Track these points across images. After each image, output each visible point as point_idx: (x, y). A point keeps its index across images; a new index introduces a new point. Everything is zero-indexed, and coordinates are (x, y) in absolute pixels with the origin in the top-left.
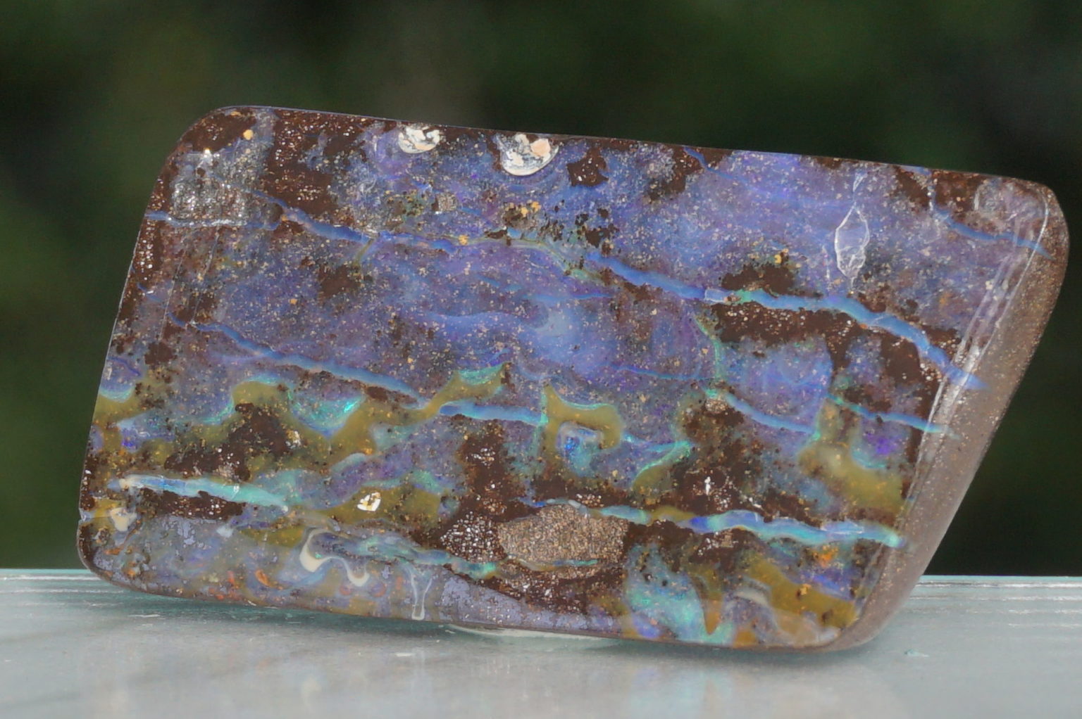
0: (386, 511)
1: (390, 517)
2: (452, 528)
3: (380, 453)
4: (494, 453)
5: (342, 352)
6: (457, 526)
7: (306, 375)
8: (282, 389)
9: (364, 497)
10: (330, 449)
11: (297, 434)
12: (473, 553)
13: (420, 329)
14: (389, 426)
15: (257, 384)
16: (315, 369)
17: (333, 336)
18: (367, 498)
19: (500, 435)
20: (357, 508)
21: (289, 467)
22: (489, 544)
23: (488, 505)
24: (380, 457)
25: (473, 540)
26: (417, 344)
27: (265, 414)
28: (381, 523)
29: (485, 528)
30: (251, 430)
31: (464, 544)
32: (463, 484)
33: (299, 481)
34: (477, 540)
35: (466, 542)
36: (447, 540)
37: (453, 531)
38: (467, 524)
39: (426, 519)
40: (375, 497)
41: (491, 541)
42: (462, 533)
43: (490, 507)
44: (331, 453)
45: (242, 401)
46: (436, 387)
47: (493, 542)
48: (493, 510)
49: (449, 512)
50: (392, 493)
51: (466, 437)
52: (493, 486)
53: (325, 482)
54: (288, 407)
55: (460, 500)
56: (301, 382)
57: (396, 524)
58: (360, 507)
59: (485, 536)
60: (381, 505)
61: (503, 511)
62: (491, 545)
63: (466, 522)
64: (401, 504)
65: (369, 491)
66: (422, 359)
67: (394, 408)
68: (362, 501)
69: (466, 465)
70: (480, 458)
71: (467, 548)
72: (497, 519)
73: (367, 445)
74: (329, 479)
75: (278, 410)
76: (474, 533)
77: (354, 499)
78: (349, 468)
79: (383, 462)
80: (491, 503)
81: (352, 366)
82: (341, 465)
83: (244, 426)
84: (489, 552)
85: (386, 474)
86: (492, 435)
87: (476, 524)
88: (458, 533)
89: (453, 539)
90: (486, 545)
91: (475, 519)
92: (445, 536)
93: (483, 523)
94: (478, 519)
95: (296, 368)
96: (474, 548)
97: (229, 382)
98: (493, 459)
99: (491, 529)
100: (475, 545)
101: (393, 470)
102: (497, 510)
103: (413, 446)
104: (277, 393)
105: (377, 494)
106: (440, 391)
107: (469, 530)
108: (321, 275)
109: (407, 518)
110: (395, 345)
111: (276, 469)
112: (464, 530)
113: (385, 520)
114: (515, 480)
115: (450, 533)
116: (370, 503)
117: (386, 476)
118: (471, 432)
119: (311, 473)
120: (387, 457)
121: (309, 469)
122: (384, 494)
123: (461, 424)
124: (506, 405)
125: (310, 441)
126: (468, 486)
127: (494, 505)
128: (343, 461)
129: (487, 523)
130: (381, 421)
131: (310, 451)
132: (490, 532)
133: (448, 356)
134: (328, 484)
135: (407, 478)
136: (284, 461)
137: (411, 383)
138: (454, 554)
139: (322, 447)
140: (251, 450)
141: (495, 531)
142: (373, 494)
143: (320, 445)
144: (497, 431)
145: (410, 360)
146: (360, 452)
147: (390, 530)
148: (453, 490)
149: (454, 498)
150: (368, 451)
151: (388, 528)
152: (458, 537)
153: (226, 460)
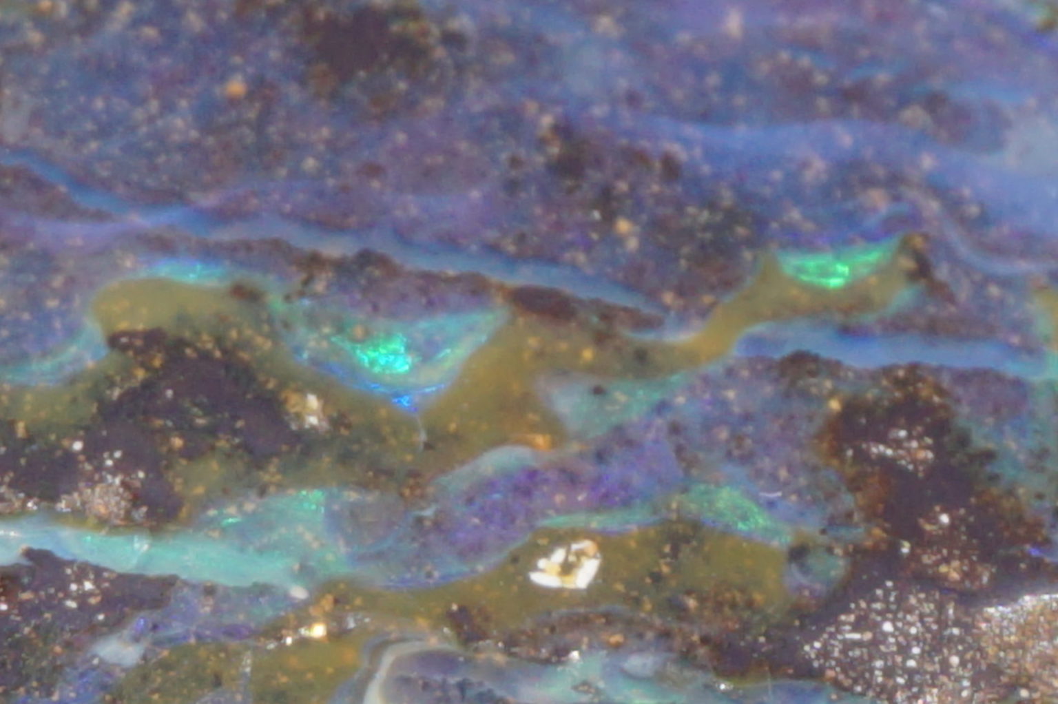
0: (620, 587)
1: (637, 602)
2: (838, 625)
3: (574, 447)
4: (929, 441)
5: (410, 206)
6: (852, 618)
7: (313, 262)
8: (246, 294)
9: (547, 553)
10: (422, 437)
11: (313, 401)
12: (909, 685)
13: (636, 158)
14: (594, 381)
15: (163, 286)
16: (336, 248)
17: (374, 170)
18: (559, 555)
19: (936, 399)
20: (527, 580)
21: (302, 483)
22: (955, 660)
23: (937, 564)
24: (581, 455)
25: (904, 650)
26: (633, 188)
27: (205, 356)
28: (610, 619)
29: (938, 622)
30: (169, 393)
31: (879, 664)
32: (849, 515)
33: (336, 521)
34: (916, 650)
35: (884, 656)
36: (825, 653)
37: (838, 631)
38: (879, 613)
39: (750, 604)
40: (580, 554)
41: (961, 655)
42: (868, 636)
43: (943, 569)
44: (428, 446)
45: (123, 325)
46: (712, 288)
47: (968, 656)
48: (955, 576)
49: (818, 586)
50: (633, 544)
51: (835, 405)
52: (945, 519)
53: (420, 520)
54: (273, 336)
55: (847, 553)
56: (304, 276)
57: (658, 622)
58: (537, 578)
59: (936, 644)
60: (604, 572)
61: (985, 579)
62: (963, 664)
63: (878, 606)
64: (665, 570)
65: (561, 538)
66: (656, 226)
67: (601, 339)
68: (542, 563)
69: (850, 471)
70: (889, 452)
71: (889, 672)
72: (970, 599)
73: (534, 428)
74: (429, 513)
75: (246, 344)
76: (906, 635)
77: (515, 560)
78: (490, 485)
79: (589, 469)
80: (947, 560)
81: (450, 243)
82: (459, 479)
83: (146, 385)
84: (958, 679)
85: (606, 496)
86: (912, 399)
87: (910, 611)
88: (856, 636)
89: (844, 652)
90: (945, 665)
91: (901, 600)
92: (817, 645)
93: (929, 608)
94: (913, 601)
95: (277, 246)
96: (911, 673)
97: (71, 281)
98: (930, 455)
99: (957, 623)
100: (912, 663)
101: (625, 486)
102: (969, 575)
103: (675, 429)
104: (231, 307)
105: (587, 545)
106: (728, 299)
107: (888, 627)
108: (309, 26)
109: (692, 603)
110: (570, 191)
111: (263, 492)
112: (875, 627)
113: (621, 608)
114: (1007, 504)
115: (832, 636)
116: (567, 568)
117: (605, 500)
118: (847, 390)
119: (371, 498)
120: (600, 456)
121: (363, 486)
122: (607, 544)
123: (813, 374)
124: (933, 330)
125: (354, 419)
126: (868, 520)
127: (956, 563)
128: (466, 469)
129: (941, 608)
130: (564, 370)
131: (359, 441)
132: (956, 631)
133: (732, 216)
134: (428, 523)
135: (674, 506)
136: (283, 470)
137: (633, 279)
138: (849, 690)
139: (395, 433)
140: (178, 442)
141: (967, 628)
142: (575, 547)
143: (386, 430)
144: (925, 391)
145: (623, 226)
146: (519, 442)
147: (640, 636)
148: (823, 532)
149: (830, 550)
150: (540, 440)
151: (633, 628)
152: (858, 644)
153: (100, 468)
